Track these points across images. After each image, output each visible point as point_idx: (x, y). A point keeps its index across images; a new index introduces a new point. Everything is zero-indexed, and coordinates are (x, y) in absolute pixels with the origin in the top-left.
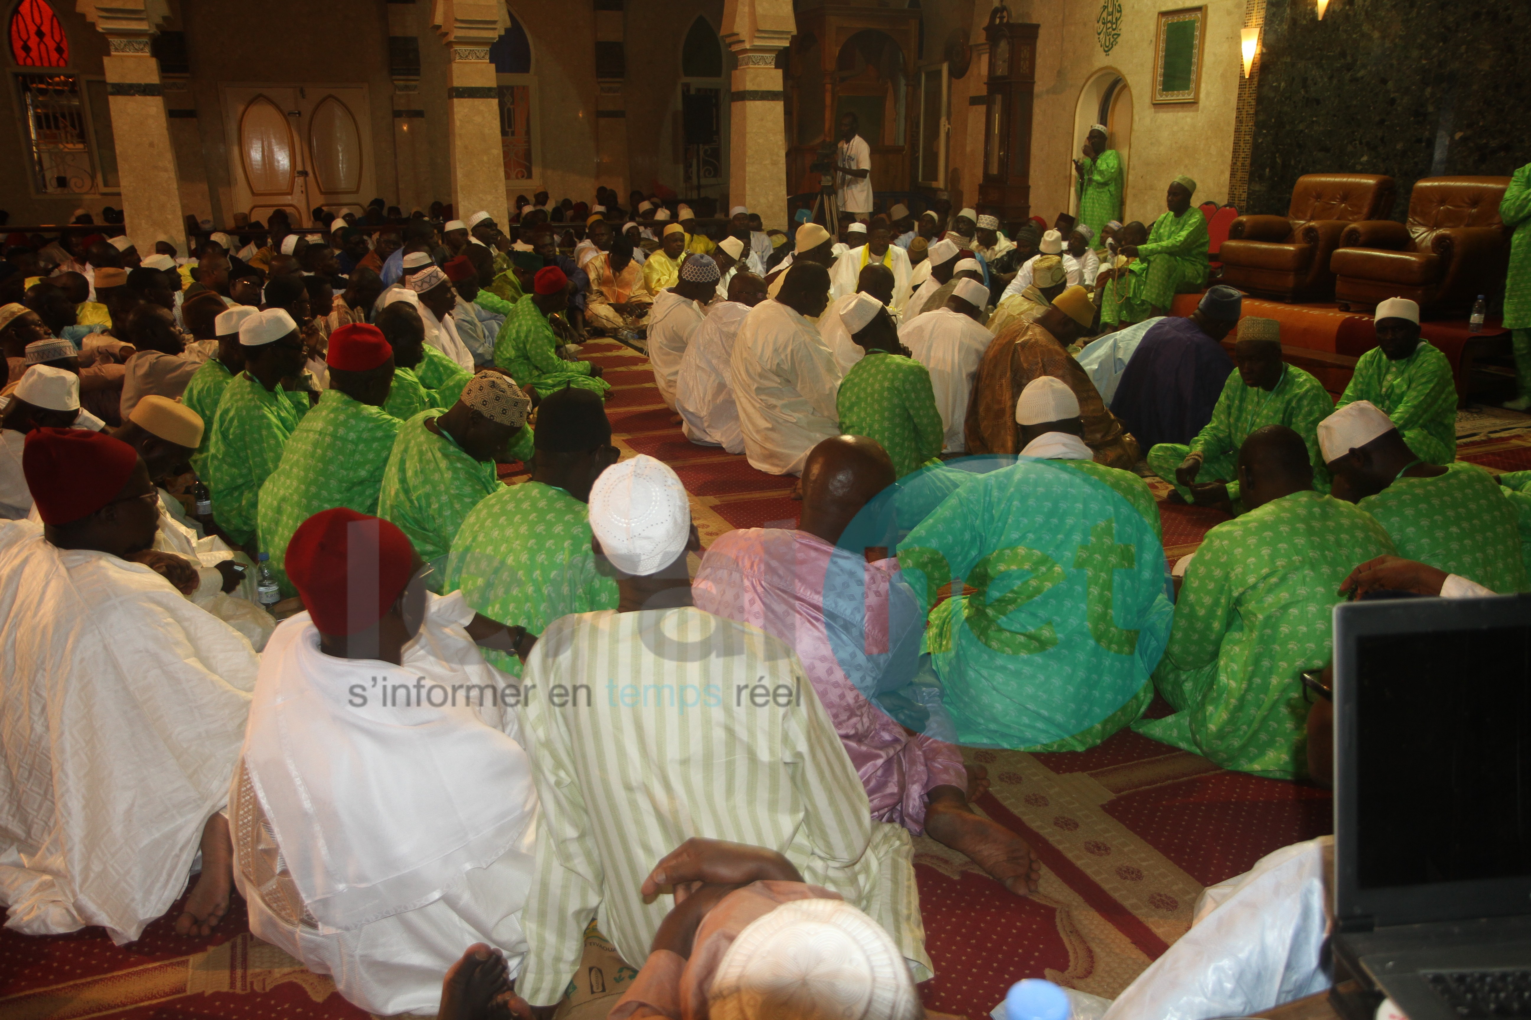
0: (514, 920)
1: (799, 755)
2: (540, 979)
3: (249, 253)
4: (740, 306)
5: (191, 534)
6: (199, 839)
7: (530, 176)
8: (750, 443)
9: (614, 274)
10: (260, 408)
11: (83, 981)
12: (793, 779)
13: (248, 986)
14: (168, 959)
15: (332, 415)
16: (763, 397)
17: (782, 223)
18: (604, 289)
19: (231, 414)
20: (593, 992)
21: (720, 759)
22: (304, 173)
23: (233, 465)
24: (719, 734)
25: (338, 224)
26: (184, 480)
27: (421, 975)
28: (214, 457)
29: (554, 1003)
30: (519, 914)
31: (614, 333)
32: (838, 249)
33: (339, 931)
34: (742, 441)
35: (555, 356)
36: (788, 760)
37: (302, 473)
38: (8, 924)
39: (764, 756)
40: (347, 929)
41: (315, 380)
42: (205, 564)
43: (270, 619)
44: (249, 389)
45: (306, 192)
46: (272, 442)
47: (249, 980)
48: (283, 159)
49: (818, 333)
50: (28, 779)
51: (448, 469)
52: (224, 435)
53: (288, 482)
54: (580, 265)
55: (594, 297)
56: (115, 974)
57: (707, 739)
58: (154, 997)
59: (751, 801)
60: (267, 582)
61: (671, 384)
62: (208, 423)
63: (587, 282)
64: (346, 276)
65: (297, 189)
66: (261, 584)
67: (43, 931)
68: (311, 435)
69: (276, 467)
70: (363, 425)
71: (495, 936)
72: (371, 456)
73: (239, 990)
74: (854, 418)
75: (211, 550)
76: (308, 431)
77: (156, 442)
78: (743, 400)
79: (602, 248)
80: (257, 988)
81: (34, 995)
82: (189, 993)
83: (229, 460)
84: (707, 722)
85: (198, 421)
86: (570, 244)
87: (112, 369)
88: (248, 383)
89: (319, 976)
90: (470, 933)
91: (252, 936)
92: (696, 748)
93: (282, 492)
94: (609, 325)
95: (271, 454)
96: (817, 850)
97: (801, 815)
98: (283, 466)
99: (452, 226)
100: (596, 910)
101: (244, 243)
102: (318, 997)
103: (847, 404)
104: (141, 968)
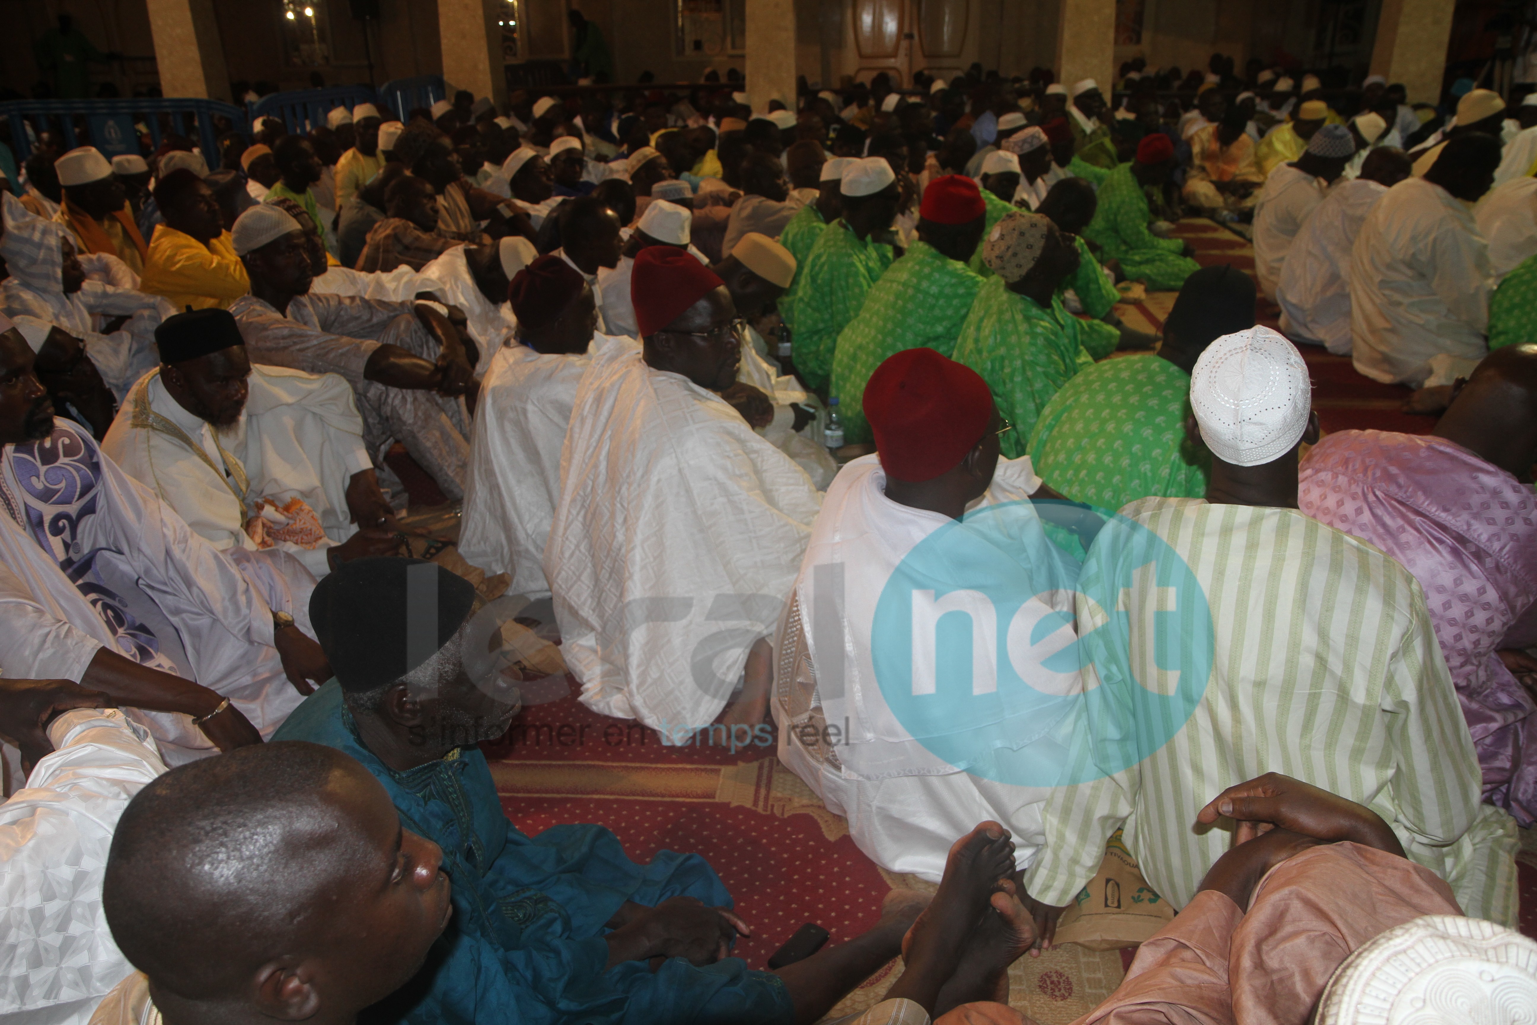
0: (1036, 809)
1: (1404, 704)
2: (1052, 877)
3: (850, 113)
4: (1373, 185)
5: (772, 371)
6: (745, 661)
7: (1138, 41)
8: (1359, 343)
9: (1221, 148)
10: (850, 256)
11: (633, 765)
12: (1389, 729)
13: (769, 808)
14: (704, 764)
15: (917, 268)
16: (1387, 292)
17: (1433, 95)
18: (1207, 165)
19: (823, 259)
20: (1106, 905)
21: (1302, 689)
22: (910, 36)
23: (816, 310)
24: (1307, 661)
25: (938, 85)
26: (770, 321)
27: (930, 840)
28: (801, 299)
29: (1063, 904)
30: (1042, 805)
31: (1212, 213)
32: (1509, 125)
33: (860, 779)
34: (1351, 340)
35: (1146, 232)
36: (1388, 708)
37: (881, 323)
38: (581, 698)
39: (1359, 696)
40: (868, 778)
41: (902, 236)
42: (781, 402)
43: (833, 463)
44: (842, 237)
45: (910, 55)
46: (857, 290)
47: (770, 803)
48: (891, 25)
49: (1472, 220)
50: (608, 580)
51: (1026, 333)
52: (814, 279)
53: (867, 330)
54: (1184, 137)
55: (1194, 172)
56: (659, 766)
57: (1291, 664)
58: (687, 796)
59: (1330, 744)
60: (833, 427)
61: (1273, 271)
62: (800, 266)
63: (1189, 156)
64: (941, 138)
65: (902, 52)
66: (828, 427)
67: (607, 712)
68: (895, 285)
69: (857, 315)
70: (946, 279)
71: (1014, 821)
72: (949, 312)
73: (760, 809)
74: (1512, 323)
75: (786, 389)
76: (892, 281)
77: (752, 277)
78: (1360, 293)
79: (1211, 119)
80: (777, 812)
81: (594, 766)
82: (717, 800)
83: (814, 304)
84: (1294, 646)
85: (792, 263)
86: (1174, 114)
87: (719, 212)
88: (842, 230)
89: (834, 815)
90: (988, 812)
91: (778, 762)
92: (1276, 671)
93: (859, 340)
94: (1206, 204)
95: (854, 303)
96: (1401, 817)
97: (1390, 772)
98: (864, 314)
99: (1054, 89)
100: (1124, 820)
101: (847, 103)
102: (831, 836)
103: (1506, 304)
104: (680, 766)
